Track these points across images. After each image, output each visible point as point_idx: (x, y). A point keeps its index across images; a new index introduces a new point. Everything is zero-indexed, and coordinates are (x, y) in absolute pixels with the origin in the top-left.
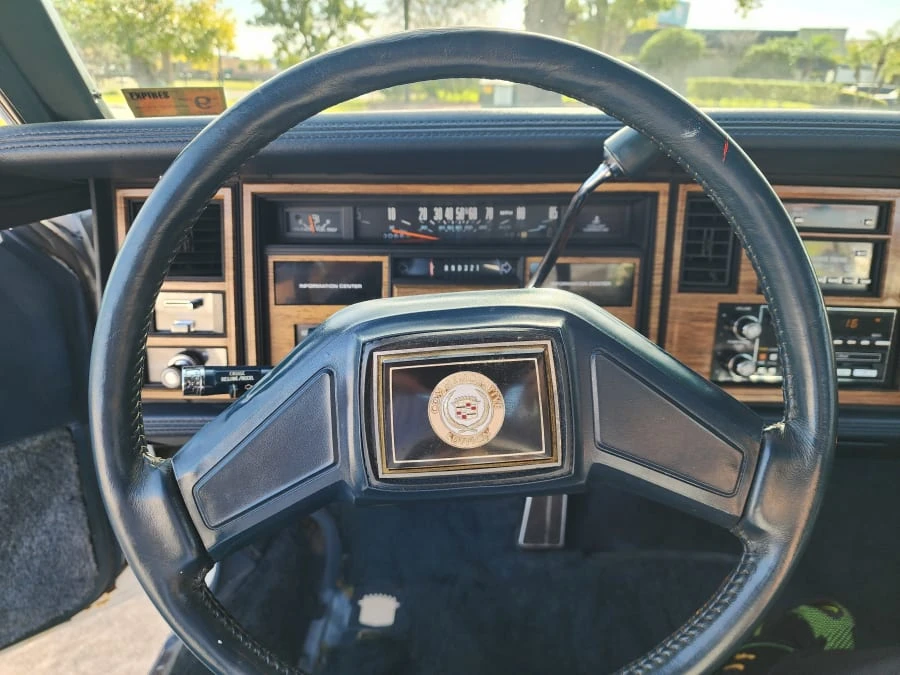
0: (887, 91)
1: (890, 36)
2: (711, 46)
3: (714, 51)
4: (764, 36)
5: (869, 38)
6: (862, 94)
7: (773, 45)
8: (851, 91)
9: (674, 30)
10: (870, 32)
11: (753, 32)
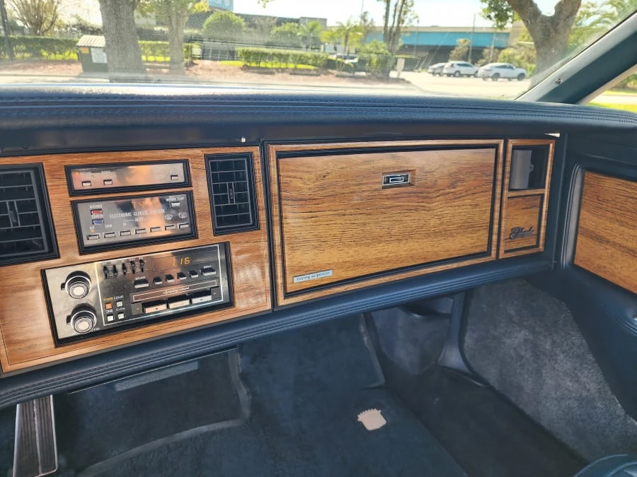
0: (353, 58)
1: (348, 25)
2: (250, 26)
3: (252, 29)
4: (281, 21)
5: (338, 25)
6: (339, 60)
7: (286, 27)
8: (334, 57)
9: (223, 13)
10: (337, 22)
11: (274, 18)
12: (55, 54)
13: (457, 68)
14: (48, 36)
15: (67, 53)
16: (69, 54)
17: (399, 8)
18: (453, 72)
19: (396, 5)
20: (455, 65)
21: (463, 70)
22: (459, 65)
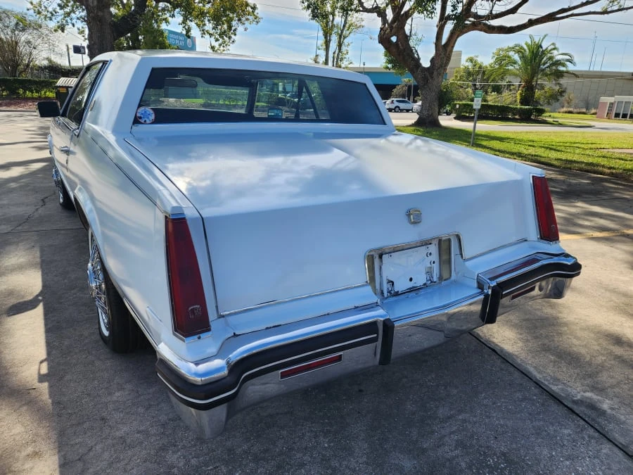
12: (32, 93)
13: (397, 104)
14: (23, 77)
15: (43, 92)
16: (45, 93)
17: (336, 55)
18: (393, 107)
19: (334, 53)
20: (394, 102)
21: (402, 106)
22: (397, 101)
